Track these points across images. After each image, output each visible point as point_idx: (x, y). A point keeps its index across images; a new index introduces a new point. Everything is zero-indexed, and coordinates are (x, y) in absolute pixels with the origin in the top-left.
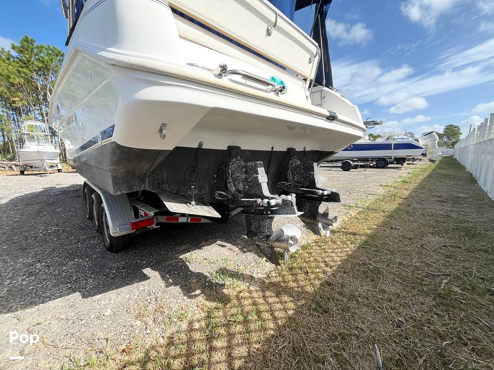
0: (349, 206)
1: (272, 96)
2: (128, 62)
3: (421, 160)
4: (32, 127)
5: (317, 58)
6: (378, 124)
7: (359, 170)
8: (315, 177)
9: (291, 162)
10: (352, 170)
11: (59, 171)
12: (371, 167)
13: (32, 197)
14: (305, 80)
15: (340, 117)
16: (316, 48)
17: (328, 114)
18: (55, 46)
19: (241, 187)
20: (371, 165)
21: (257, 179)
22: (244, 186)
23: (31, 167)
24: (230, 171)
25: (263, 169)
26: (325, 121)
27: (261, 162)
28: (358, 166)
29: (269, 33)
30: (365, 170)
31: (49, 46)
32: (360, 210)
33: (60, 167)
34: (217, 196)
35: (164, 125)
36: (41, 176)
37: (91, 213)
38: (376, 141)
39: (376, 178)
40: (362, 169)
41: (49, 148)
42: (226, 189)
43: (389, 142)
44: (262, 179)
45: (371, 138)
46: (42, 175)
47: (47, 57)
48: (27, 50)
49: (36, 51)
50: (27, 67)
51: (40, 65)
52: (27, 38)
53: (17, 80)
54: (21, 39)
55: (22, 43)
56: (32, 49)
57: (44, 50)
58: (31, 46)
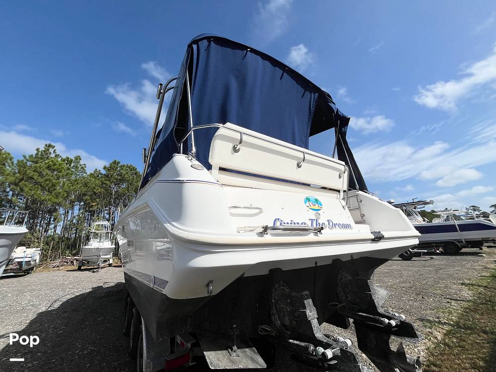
0: (429, 321)
1: (311, 237)
2: (187, 238)
4: (98, 225)
5: (346, 173)
6: (428, 203)
7: (424, 259)
8: (374, 298)
9: (339, 276)
10: (414, 258)
11: (110, 265)
12: (438, 254)
13: (81, 300)
14: (339, 191)
15: (386, 234)
16: (343, 167)
17: (373, 237)
18: (131, 164)
19: (287, 321)
20: (438, 251)
21: (305, 313)
22: (291, 321)
23: (88, 262)
24: (273, 301)
25: (310, 301)
26: (371, 243)
27: (307, 292)
28: (420, 253)
29: (299, 166)
30: (432, 258)
32: (447, 328)
33: (111, 261)
34: (260, 331)
35: (211, 282)
36: (94, 272)
37: (128, 328)
38: (433, 222)
39: (451, 270)
40: (427, 257)
41: (107, 245)
42: (270, 323)
43: (451, 222)
44: (310, 314)
45: (426, 219)
46: (95, 270)
47: (124, 172)
48: (113, 169)
49: (119, 169)
50: (109, 181)
51: (119, 177)
52: (115, 161)
53: (99, 190)
54: (112, 162)
55: (111, 164)
56: (117, 168)
57: (125, 168)
58: (116, 166)
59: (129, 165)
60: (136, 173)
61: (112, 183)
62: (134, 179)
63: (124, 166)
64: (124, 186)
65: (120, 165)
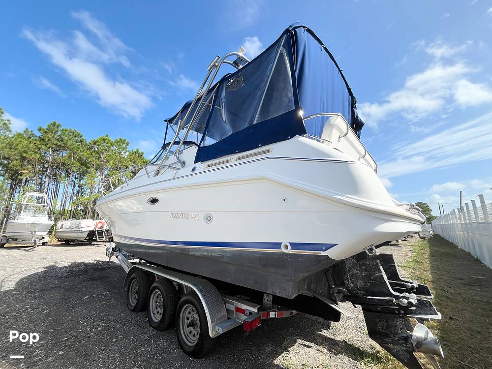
3: (412, 237)
11: (45, 244)
18: (76, 130)
19: (360, 283)
21: (381, 277)
22: (365, 283)
24: (347, 268)
31: (71, 130)
33: (47, 239)
47: (66, 138)
48: (52, 132)
49: (59, 133)
50: (46, 145)
51: (59, 144)
52: (55, 123)
53: (33, 156)
54: (50, 123)
55: (49, 126)
56: (57, 131)
57: (67, 132)
58: (56, 129)
59: (73, 130)
60: (82, 141)
61: (49, 148)
62: (79, 148)
63: (66, 130)
64: (65, 154)
65: (61, 128)
